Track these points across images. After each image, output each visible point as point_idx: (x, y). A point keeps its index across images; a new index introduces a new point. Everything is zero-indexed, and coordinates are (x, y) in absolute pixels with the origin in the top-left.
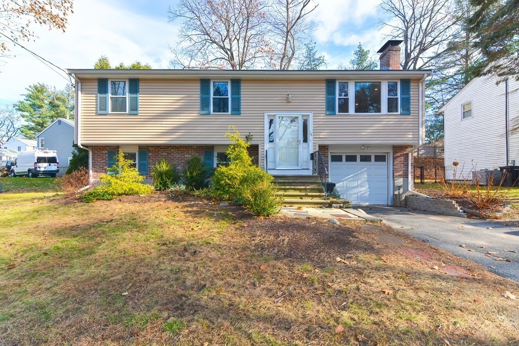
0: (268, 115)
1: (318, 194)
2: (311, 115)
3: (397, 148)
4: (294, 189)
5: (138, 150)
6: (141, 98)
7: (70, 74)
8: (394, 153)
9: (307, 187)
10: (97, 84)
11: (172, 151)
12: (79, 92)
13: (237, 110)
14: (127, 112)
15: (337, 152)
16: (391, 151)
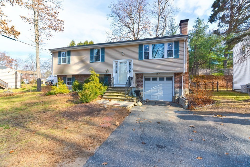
0: (115, 62)
1: (123, 95)
2: (132, 60)
3: (176, 74)
4: (116, 93)
5: (72, 76)
6: (71, 57)
7: (50, 51)
8: (175, 76)
9: (121, 92)
10: (58, 54)
11: (83, 77)
12: (53, 57)
13: (103, 60)
14: (67, 63)
15: (148, 76)
16: (173, 76)
